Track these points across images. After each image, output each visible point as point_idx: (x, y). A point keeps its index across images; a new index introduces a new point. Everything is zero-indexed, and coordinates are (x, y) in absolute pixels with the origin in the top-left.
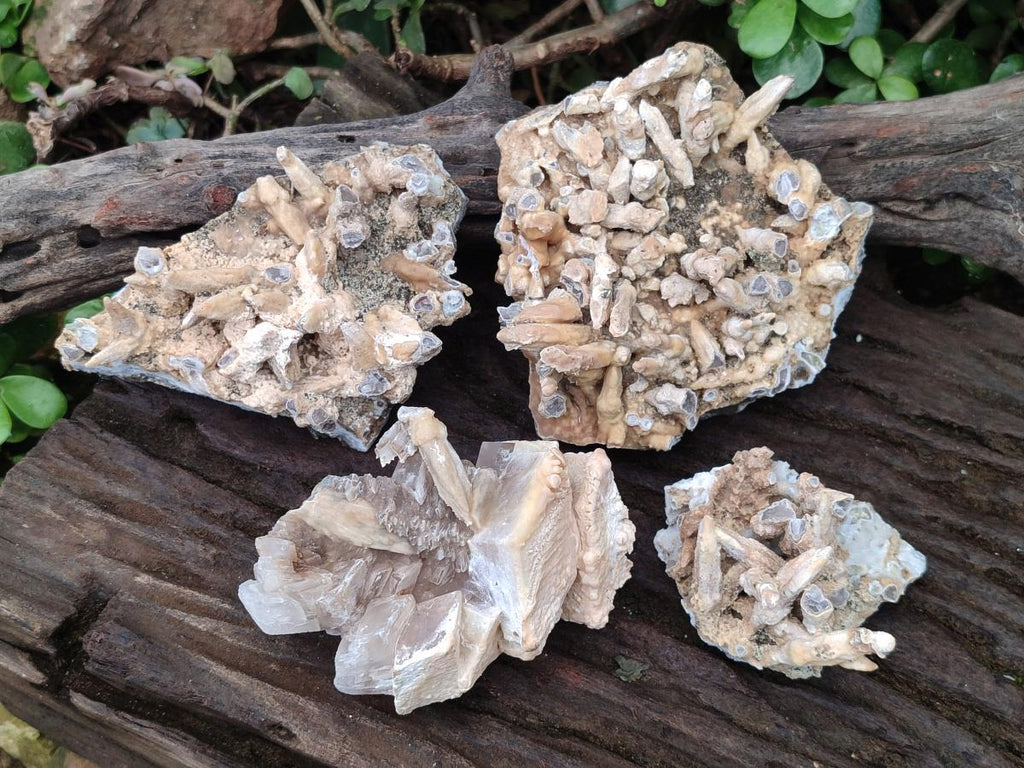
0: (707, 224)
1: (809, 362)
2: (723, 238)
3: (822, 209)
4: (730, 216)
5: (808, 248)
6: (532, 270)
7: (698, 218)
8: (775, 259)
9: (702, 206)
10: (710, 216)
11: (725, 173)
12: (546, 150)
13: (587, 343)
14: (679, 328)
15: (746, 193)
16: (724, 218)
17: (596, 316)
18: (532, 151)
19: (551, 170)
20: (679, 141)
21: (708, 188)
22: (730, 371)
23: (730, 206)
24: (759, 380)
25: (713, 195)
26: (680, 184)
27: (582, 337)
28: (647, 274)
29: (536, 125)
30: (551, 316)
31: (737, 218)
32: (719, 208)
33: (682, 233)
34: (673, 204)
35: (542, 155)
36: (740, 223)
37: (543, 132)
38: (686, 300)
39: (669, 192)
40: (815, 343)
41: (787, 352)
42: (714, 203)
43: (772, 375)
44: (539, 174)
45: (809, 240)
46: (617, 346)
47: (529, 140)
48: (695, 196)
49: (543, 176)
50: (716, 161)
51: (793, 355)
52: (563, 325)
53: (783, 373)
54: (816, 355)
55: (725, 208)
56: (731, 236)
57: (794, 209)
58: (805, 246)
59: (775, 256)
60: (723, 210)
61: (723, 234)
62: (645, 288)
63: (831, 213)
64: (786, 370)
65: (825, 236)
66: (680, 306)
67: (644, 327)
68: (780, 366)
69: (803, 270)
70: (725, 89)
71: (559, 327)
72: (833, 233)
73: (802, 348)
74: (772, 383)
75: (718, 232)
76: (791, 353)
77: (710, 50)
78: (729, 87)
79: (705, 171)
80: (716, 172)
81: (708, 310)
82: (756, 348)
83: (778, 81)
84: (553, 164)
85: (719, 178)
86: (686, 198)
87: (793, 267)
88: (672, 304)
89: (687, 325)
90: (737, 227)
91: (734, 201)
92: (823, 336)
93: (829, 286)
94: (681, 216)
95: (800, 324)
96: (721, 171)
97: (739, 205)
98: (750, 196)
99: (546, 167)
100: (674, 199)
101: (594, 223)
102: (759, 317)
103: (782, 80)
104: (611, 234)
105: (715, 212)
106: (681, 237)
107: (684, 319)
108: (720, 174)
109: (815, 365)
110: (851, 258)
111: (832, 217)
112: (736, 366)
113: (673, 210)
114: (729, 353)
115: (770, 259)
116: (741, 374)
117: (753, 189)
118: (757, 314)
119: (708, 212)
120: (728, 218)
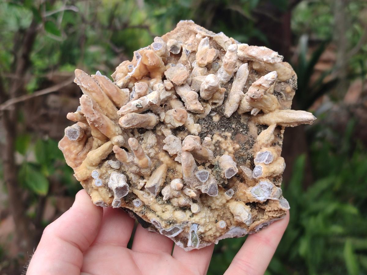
0: (217, 138)
1: (192, 238)
2: (216, 149)
3: (267, 183)
4: (229, 145)
5: (245, 193)
6: (129, 74)
7: (216, 132)
8: (222, 175)
9: (223, 129)
10: (222, 137)
11: (247, 129)
12: (191, 45)
13: (111, 119)
14: (156, 160)
15: (247, 146)
16: (226, 144)
17: (124, 109)
18: (186, 40)
19: (184, 53)
20: (242, 93)
21: (233, 126)
22: (155, 201)
23: (234, 143)
24: (162, 219)
25: (233, 131)
26: (224, 110)
27: (111, 115)
28: (169, 125)
29: (198, 31)
30: (108, 90)
31: (231, 149)
32: (229, 138)
33: (202, 128)
34: (212, 115)
35: (188, 44)
36: (230, 153)
37: (198, 36)
38: (171, 152)
39: (216, 108)
40: (203, 233)
41: (187, 222)
42: (229, 134)
43: (170, 224)
44: (178, 49)
45: (249, 190)
46: (121, 135)
47: (191, 35)
48: (226, 122)
49: (179, 52)
50: (249, 120)
51: (188, 227)
52: (109, 101)
53: (176, 229)
54: (198, 239)
55: (231, 141)
56: (220, 152)
57: (256, 170)
58: (244, 190)
59: (224, 174)
60: (229, 140)
61: (218, 149)
62: (162, 130)
63: (269, 189)
64: (179, 230)
65: (256, 196)
66: (166, 152)
67: (143, 144)
68: (178, 224)
69: (232, 199)
70: (285, 98)
71: (107, 98)
72: (262, 198)
73: (195, 228)
74: (166, 227)
75: (217, 145)
76: (189, 224)
77: (296, 77)
78: (287, 100)
79: (241, 119)
80: (245, 125)
81: (177, 169)
82: (175, 204)
83: (308, 114)
84: (187, 51)
85: (243, 128)
86: (221, 119)
87: (230, 193)
88: (165, 148)
89: (161, 163)
90: (227, 153)
91: (238, 142)
92: (210, 236)
93: (235, 218)
94: (210, 123)
95: (205, 217)
96: (247, 126)
97: (237, 146)
98: (247, 149)
99: (184, 49)
100: (215, 113)
101: (172, 82)
102: (189, 190)
103: (310, 115)
104: (175, 97)
105: (226, 138)
106: (200, 128)
107: (162, 159)
108: (245, 127)
109: (193, 242)
110: (259, 220)
111: (268, 192)
112: (160, 202)
113: (209, 117)
114: (162, 192)
115: (220, 172)
116: (158, 208)
117: (251, 148)
118: (190, 188)
119: (223, 134)
120: (228, 145)
